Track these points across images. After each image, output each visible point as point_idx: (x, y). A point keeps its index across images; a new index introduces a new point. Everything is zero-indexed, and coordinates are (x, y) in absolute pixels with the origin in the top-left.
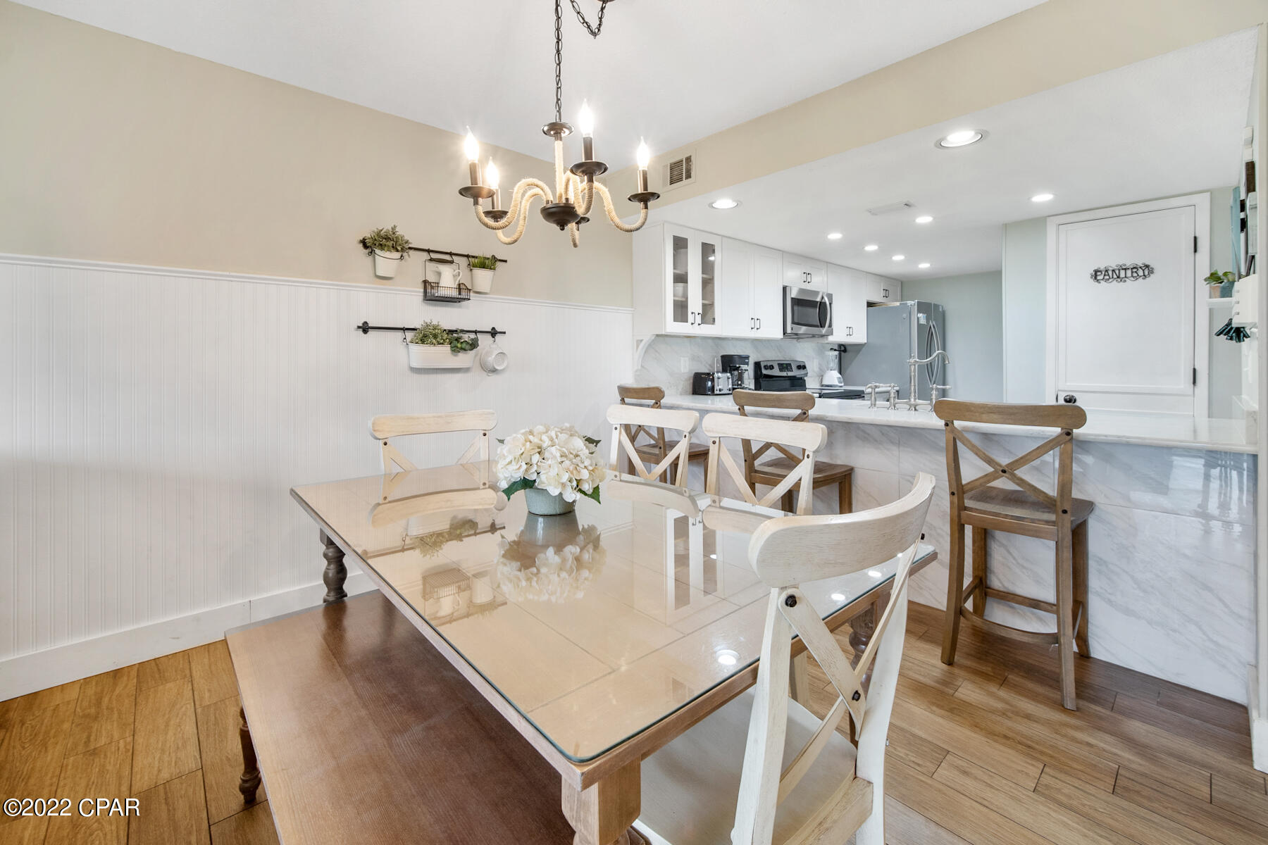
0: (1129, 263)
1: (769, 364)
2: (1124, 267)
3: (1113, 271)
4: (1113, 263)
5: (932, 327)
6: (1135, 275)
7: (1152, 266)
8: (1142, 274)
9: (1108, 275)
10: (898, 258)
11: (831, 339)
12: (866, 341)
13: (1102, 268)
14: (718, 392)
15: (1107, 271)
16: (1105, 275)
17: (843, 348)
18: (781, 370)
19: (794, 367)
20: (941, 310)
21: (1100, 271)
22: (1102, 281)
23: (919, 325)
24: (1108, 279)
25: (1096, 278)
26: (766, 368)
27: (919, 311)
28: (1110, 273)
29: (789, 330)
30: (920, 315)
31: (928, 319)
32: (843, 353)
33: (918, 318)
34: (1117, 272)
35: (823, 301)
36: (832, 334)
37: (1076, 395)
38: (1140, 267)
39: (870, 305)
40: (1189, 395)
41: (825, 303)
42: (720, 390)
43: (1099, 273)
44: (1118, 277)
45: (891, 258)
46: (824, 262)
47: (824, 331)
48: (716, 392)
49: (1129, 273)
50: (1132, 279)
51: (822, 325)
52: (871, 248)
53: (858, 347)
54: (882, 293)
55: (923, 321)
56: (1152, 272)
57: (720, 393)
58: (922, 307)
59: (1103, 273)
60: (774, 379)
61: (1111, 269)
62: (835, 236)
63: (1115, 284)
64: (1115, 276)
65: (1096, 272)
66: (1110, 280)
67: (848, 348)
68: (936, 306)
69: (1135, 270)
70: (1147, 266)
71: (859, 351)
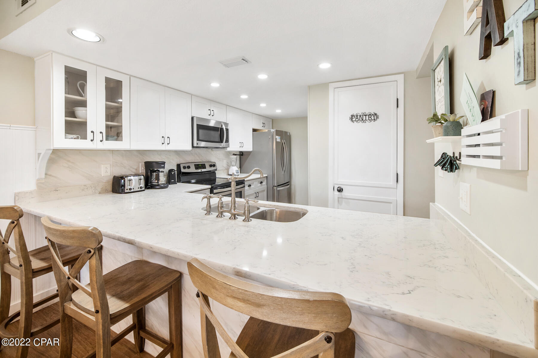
0: (367, 112)
1: (186, 165)
2: (365, 114)
3: (360, 116)
4: (360, 112)
5: (283, 143)
6: (370, 119)
7: (378, 114)
8: (374, 119)
9: (358, 118)
10: (263, 105)
11: (228, 149)
12: (252, 150)
13: (355, 114)
14: (128, 191)
15: (357, 116)
16: (356, 118)
17: (241, 154)
18: (196, 168)
19: (207, 166)
20: (288, 134)
21: (354, 116)
22: (354, 122)
23: (276, 142)
24: (358, 121)
25: (352, 120)
26: (184, 168)
27: (277, 135)
28: (359, 117)
29: (195, 145)
30: (277, 137)
31: (281, 139)
32: (241, 156)
33: (276, 139)
34: (362, 117)
35: (222, 127)
36: (229, 147)
37: (342, 187)
38: (373, 115)
39: (254, 130)
40: (394, 188)
41: (223, 128)
42: (130, 189)
43: (353, 117)
44: (362, 120)
45: (260, 105)
46: (224, 104)
47: (223, 144)
48: (126, 191)
49: (367, 117)
50: (369, 121)
51: (221, 141)
52: (244, 97)
53: (249, 153)
54: (262, 125)
55: (279, 140)
56: (378, 118)
57: (130, 191)
58: (278, 133)
59: (355, 117)
60: (191, 174)
61: (359, 115)
62: (215, 85)
63: (361, 124)
64: (361, 119)
65: (352, 116)
66: (359, 121)
67: (244, 153)
68: (286, 133)
69: (370, 116)
70: (376, 114)
71: (249, 155)
